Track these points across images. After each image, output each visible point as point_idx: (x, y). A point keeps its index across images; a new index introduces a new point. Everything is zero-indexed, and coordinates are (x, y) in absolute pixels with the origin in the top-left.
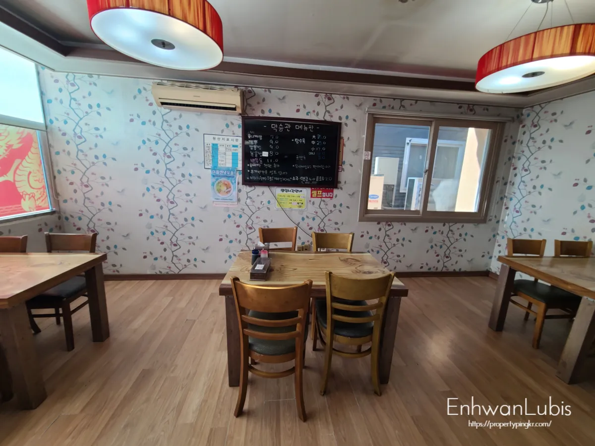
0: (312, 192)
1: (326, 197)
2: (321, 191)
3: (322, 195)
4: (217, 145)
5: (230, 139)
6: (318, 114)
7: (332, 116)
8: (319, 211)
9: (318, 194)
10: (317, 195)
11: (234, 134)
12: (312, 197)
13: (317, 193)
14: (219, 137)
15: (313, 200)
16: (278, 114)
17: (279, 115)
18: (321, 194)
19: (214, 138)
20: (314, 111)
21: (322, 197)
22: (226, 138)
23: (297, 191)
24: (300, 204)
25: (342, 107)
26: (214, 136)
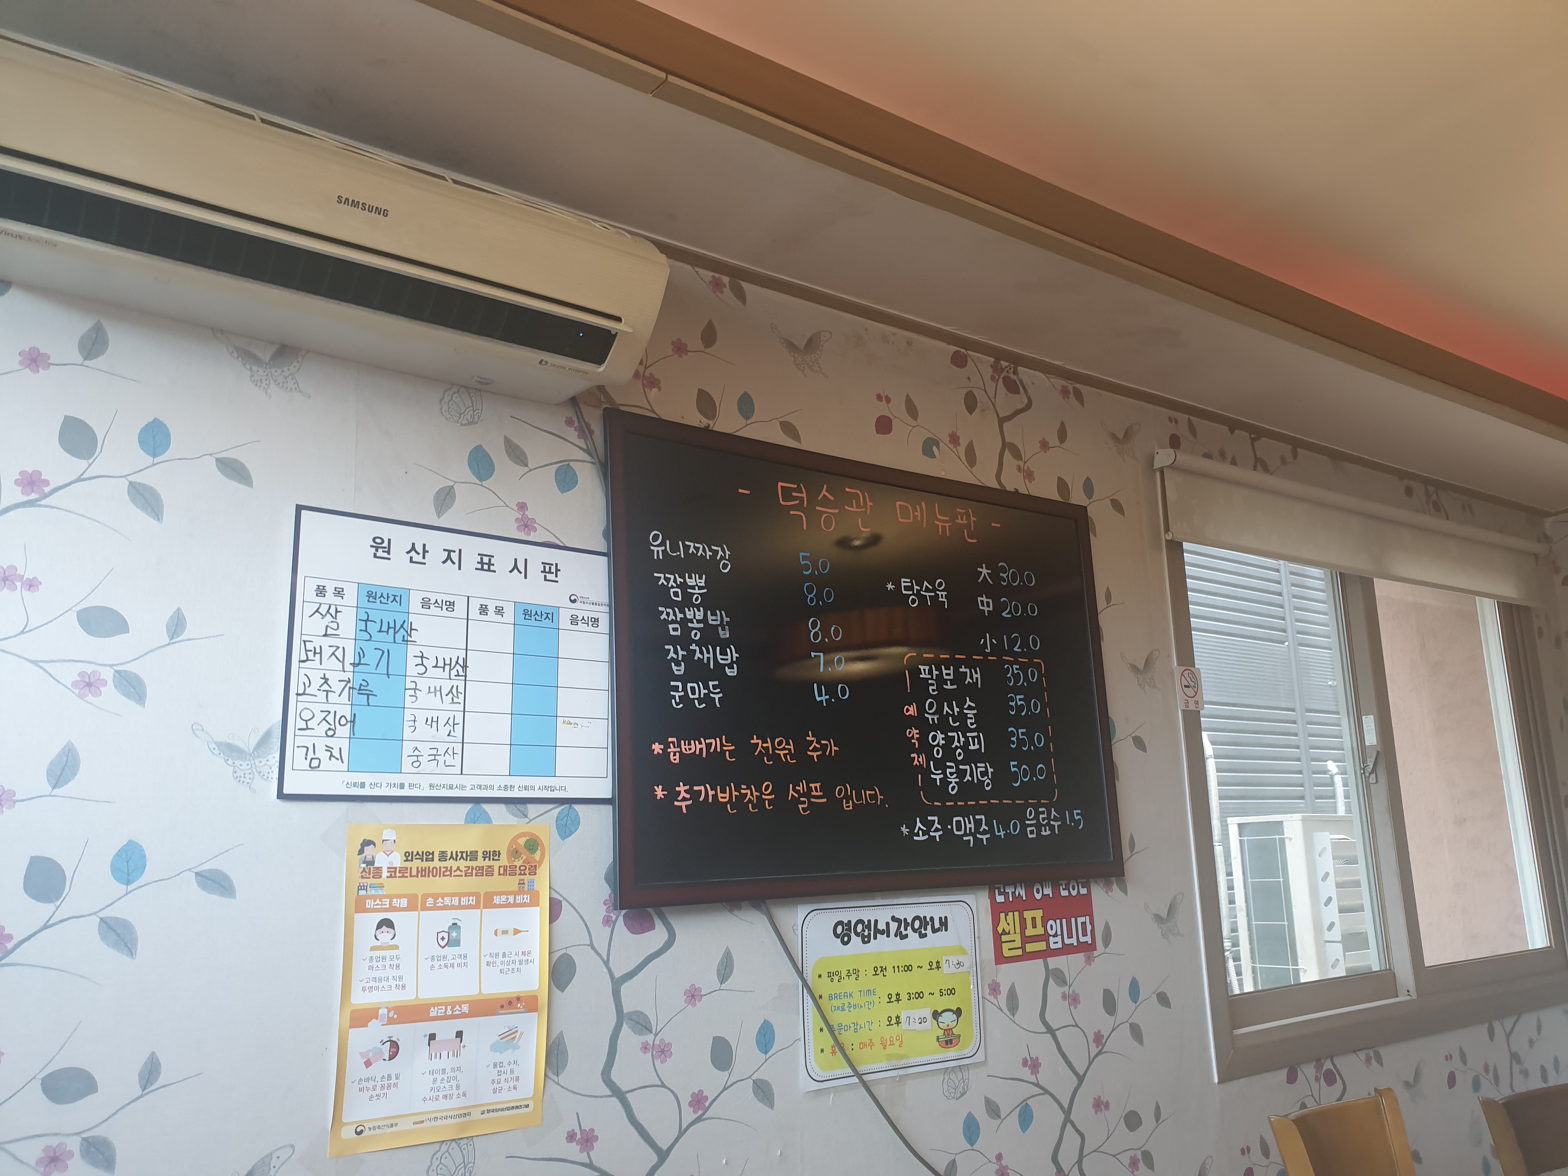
0: (996, 922)
1: (1067, 950)
2: (1038, 914)
3: (1045, 937)
4: (397, 597)
5: (502, 563)
6: (971, 457)
7: (1029, 475)
8: (1043, 1048)
9: (1030, 932)
10: (1026, 940)
11: (526, 524)
12: (1000, 959)
13: (1023, 921)
14: (420, 536)
15: (1008, 974)
16: (788, 428)
17: (797, 437)
18: (1040, 930)
19: (382, 548)
20: (954, 439)
21: (1049, 953)
22: (472, 548)
23: (924, 922)
24: (948, 1019)
25: (1062, 435)
26: (384, 530)
